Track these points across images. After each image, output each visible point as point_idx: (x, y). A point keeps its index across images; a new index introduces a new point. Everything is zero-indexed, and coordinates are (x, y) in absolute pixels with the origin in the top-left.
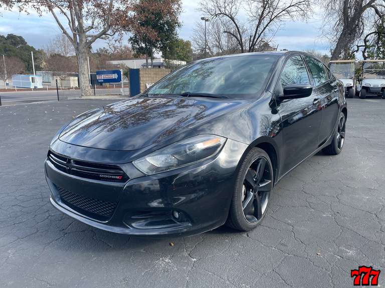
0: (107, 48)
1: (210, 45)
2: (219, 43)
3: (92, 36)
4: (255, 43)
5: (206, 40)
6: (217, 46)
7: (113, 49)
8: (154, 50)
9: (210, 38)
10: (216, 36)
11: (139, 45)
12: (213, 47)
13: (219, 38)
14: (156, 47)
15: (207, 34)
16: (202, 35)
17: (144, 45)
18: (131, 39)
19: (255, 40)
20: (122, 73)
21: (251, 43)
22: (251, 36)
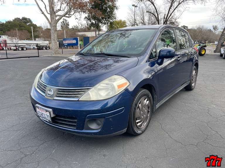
0: (78, 25)
1: (137, 22)
2: (143, 21)
3: (60, 16)
4: (168, 20)
5: (135, 19)
6: (142, 23)
7: (81, 26)
8: (100, 24)
9: (138, 18)
10: (142, 17)
11: (91, 22)
12: (139, 23)
13: (143, 18)
14: (102, 23)
15: (135, 15)
16: (132, 16)
17: (94, 22)
18: (86, 18)
19: (168, 18)
20: (79, 40)
21: (165, 19)
22: (165, 15)
